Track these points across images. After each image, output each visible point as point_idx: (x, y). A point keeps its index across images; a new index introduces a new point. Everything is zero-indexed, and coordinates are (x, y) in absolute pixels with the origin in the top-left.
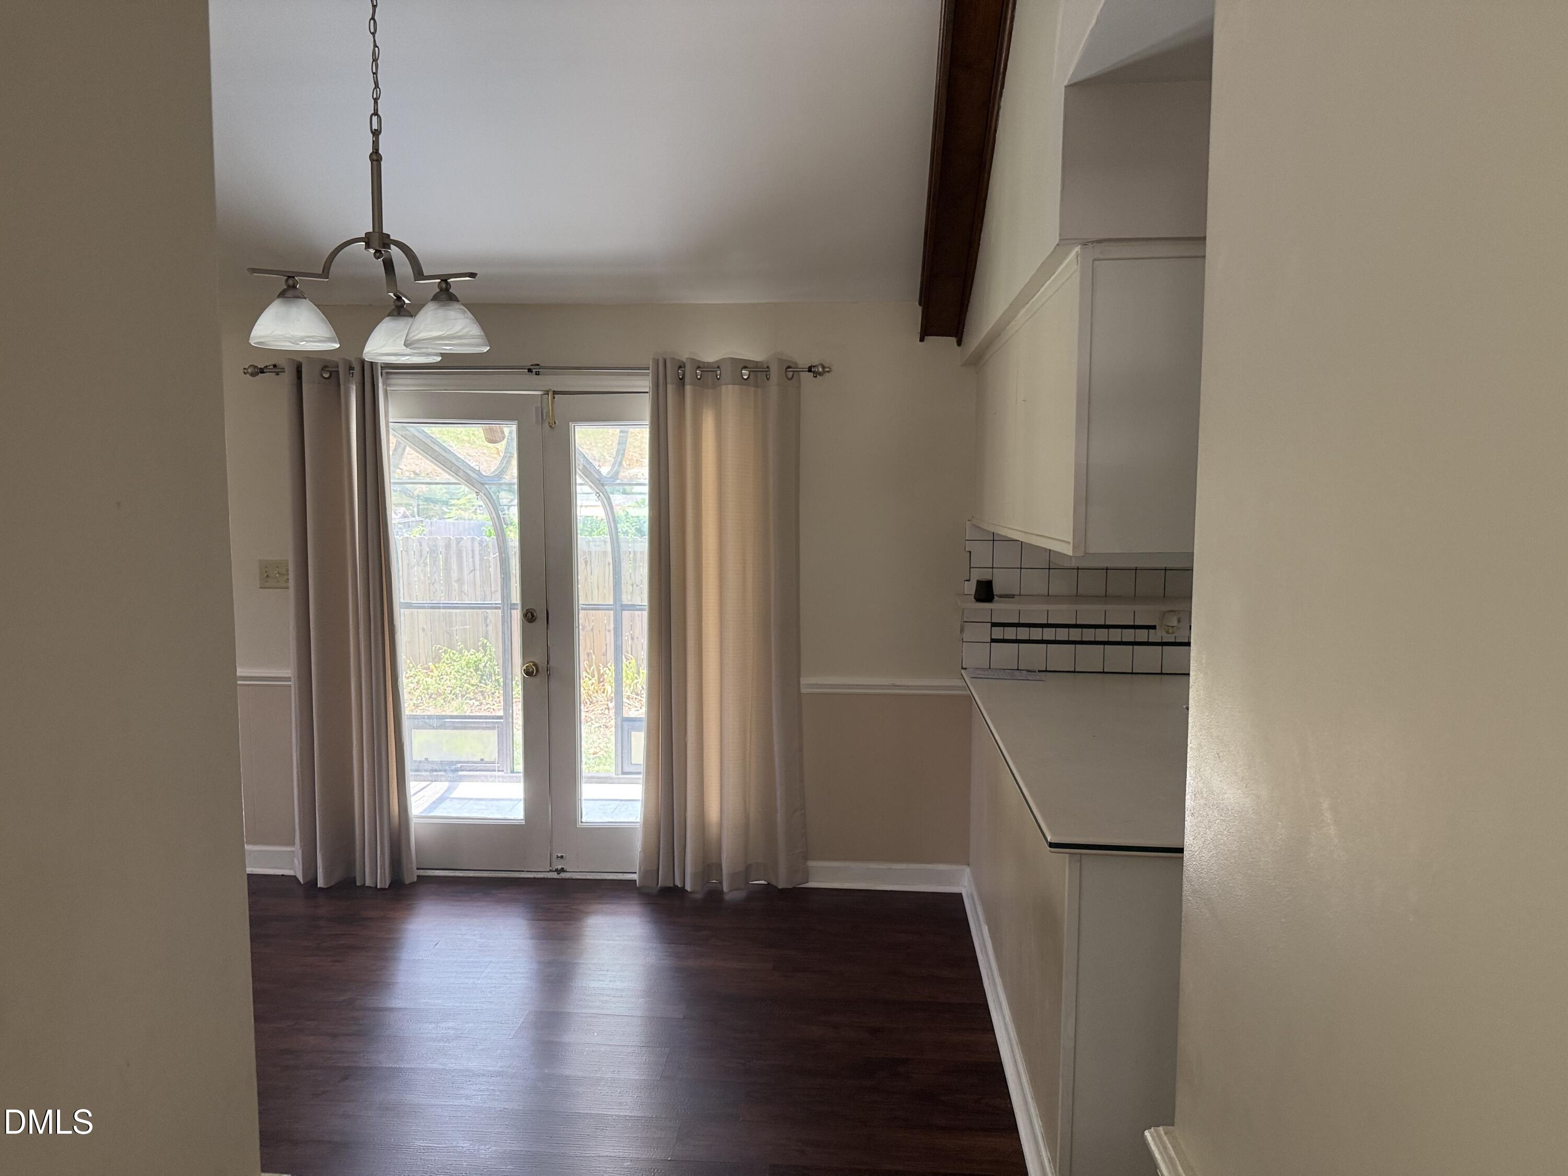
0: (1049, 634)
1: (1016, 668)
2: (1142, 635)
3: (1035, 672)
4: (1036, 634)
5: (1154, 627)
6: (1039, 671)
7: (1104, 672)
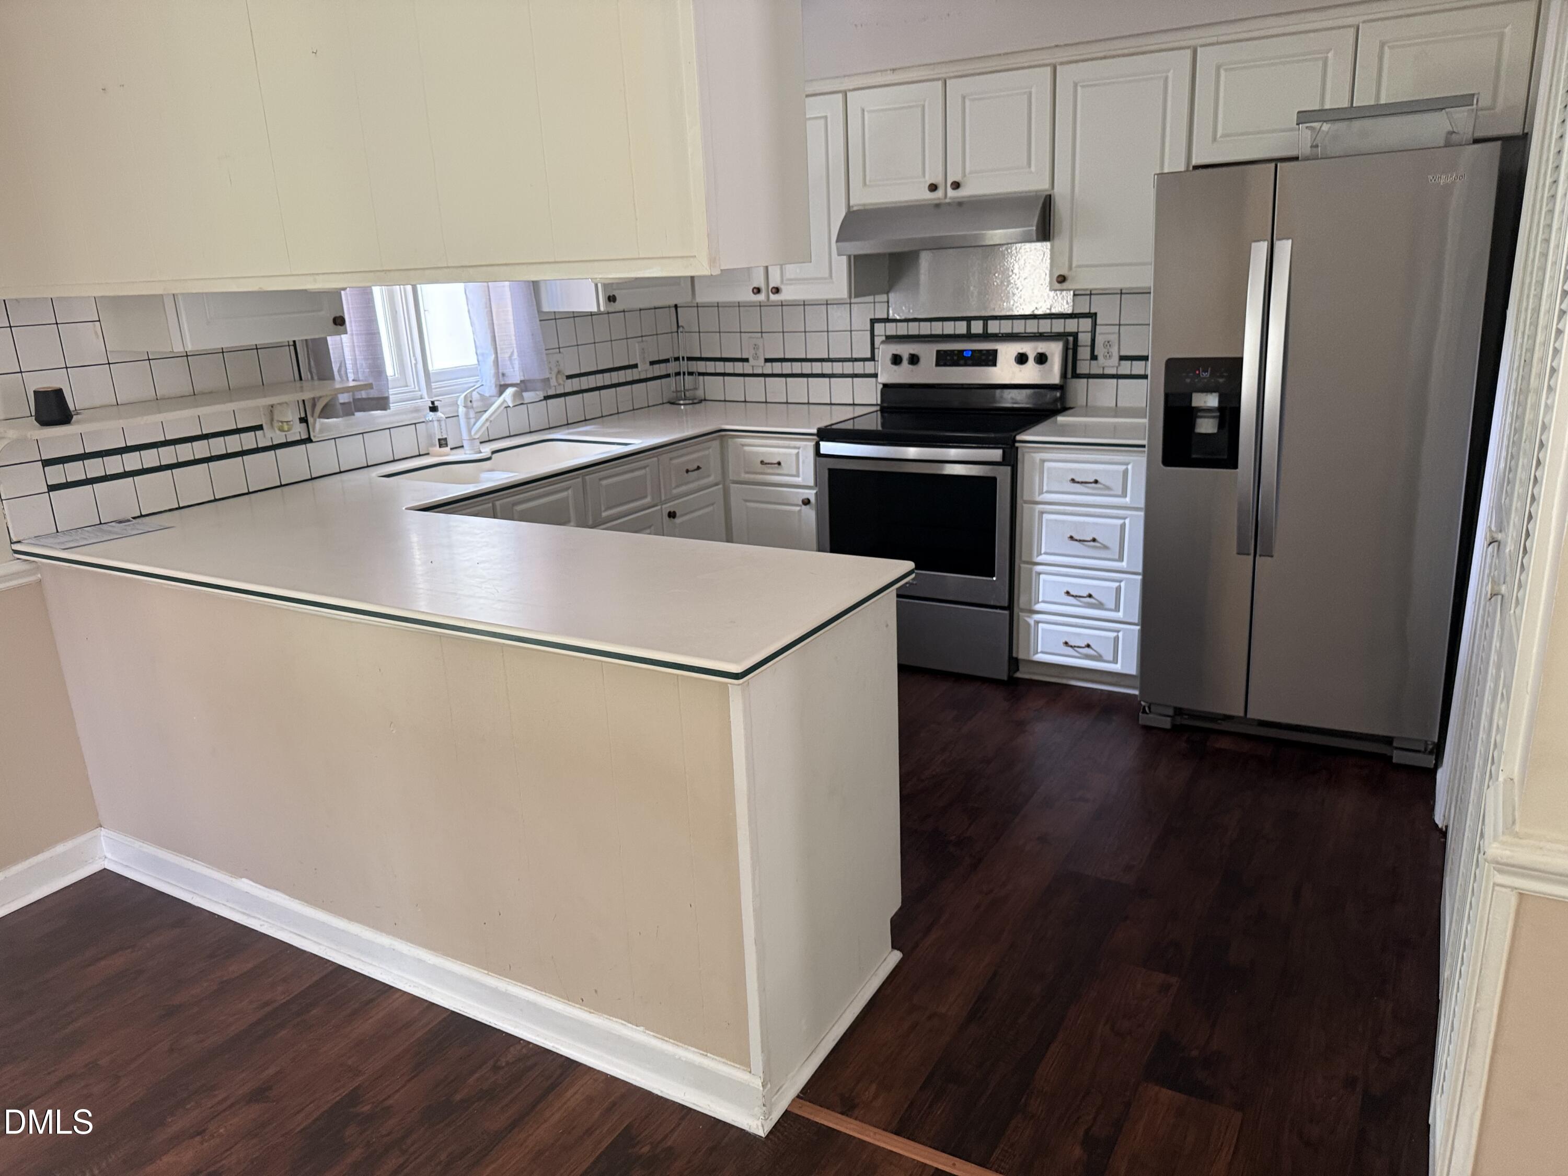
0: (132, 461)
1: (99, 523)
2: (249, 441)
3: (129, 521)
4: (114, 465)
5: (260, 427)
6: (134, 518)
7: (216, 500)
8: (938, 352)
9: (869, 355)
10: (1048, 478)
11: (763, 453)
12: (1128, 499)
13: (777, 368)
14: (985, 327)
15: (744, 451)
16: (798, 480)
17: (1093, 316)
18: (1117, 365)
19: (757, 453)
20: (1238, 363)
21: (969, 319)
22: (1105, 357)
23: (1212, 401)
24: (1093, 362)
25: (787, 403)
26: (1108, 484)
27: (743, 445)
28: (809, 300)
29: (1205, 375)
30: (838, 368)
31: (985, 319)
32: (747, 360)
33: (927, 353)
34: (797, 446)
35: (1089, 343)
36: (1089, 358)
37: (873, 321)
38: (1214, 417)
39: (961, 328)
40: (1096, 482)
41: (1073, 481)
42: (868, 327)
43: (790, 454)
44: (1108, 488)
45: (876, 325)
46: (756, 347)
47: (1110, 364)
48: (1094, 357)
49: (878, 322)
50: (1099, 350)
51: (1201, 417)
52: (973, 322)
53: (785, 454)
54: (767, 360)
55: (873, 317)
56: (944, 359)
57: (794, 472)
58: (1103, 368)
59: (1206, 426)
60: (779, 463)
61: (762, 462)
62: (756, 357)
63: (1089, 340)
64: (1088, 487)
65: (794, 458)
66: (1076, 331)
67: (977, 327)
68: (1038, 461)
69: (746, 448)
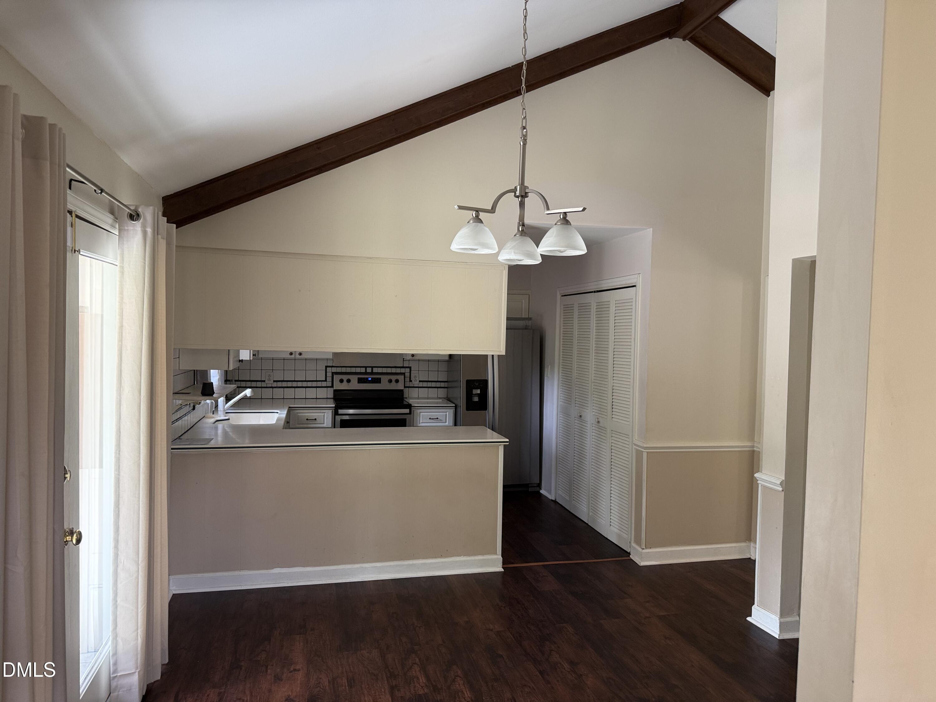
8: (358, 378)
9: (324, 379)
10: (422, 418)
11: (308, 416)
12: (447, 423)
13: (280, 384)
14: (372, 370)
15: (298, 415)
16: (325, 425)
17: (410, 368)
18: (418, 383)
19: (305, 416)
20: (486, 382)
21: (366, 367)
22: (415, 381)
23: (478, 391)
24: (411, 383)
25: (306, 398)
26: (441, 419)
27: (298, 413)
28: (318, 358)
29: (477, 384)
30: (309, 384)
31: (372, 367)
32: (264, 381)
33: (354, 379)
34: (324, 412)
35: (409, 376)
36: (409, 381)
37: (326, 367)
38: (477, 396)
39: (363, 370)
40: (437, 418)
41: (430, 419)
42: (324, 369)
43: (321, 415)
44: (441, 420)
45: (328, 368)
46: (269, 376)
47: (416, 384)
48: (411, 381)
49: (328, 367)
50: (412, 379)
51: (473, 397)
52: (367, 368)
53: (318, 415)
54: (274, 381)
55: (326, 365)
56: (360, 381)
57: (322, 423)
58: (414, 384)
59: (476, 399)
60: (315, 419)
61: (307, 419)
62: (269, 380)
63: (409, 375)
64: (435, 420)
65: (323, 417)
66: (404, 372)
67: (369, 370)
68: (419, 412)
69: (299, 414)
